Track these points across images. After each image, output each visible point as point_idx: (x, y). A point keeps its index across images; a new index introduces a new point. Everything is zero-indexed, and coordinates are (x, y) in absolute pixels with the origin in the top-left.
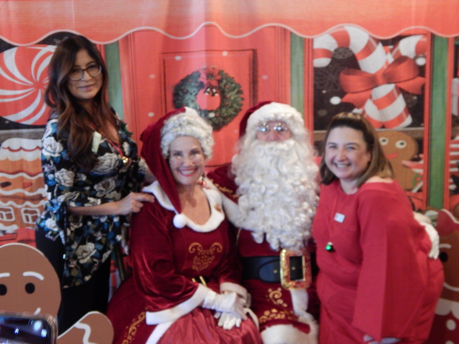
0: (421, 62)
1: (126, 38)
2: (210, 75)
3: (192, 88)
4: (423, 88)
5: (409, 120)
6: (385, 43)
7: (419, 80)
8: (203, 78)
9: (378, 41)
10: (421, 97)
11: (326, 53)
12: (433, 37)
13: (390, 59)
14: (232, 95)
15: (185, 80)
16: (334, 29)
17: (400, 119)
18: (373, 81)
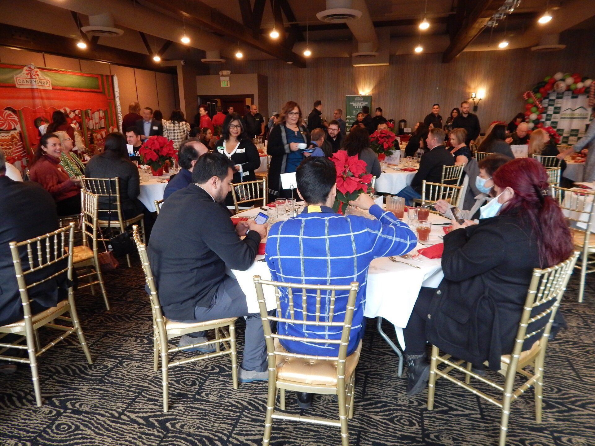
0: (80, 116)
1: (23, 109)
4: (81, 121)
5: (80, 128)
6: (73, 111)
9: (71, 111)
10: (81, 124)
12: (81, 110)
13: (74, 115)
16: (64, 108)
18: (72, 120)
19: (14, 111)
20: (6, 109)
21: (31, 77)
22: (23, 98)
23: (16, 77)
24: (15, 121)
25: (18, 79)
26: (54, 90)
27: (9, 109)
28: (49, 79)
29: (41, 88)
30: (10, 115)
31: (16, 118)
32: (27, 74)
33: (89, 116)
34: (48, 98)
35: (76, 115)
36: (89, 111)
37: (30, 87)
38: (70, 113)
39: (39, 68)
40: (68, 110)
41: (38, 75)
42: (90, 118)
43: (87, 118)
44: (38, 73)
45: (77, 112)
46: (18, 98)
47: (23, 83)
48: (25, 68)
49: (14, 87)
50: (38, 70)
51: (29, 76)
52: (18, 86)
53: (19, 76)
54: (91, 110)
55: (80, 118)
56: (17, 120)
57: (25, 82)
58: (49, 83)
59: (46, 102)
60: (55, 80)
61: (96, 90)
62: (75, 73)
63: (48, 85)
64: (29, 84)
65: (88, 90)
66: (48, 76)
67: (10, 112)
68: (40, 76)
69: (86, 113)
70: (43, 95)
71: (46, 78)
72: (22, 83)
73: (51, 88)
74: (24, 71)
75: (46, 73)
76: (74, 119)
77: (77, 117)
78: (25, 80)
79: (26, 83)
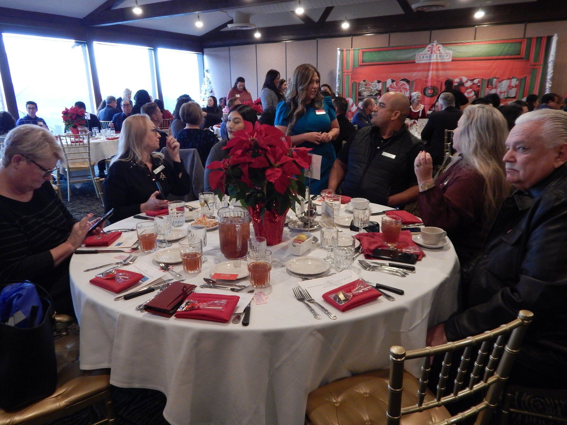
0: (479, 84)
1: (416, 80)
2: (431, 87)
3: (427, 89)
4: (479, 89)
5: (475, 97)
6: (471, 80)
7: (478, 88)
8: (430, 87)
9: (469, 80)
10: (478, 92)
11: (457, 82)
12: (482, 79)
13: (472, 84)
14: (436, 91)
15: (426, 88)
16: (460, 77)
17: (473, 96)
18: (467, 88)
19: (408, 82)
20: (401, 80)
21: (432, 53)
22: (419, 71)
23: (418, 54)
24: (406, 89)
25: (419, 56)
26: (453, 62)
27: (403, 80)
28: (451, 52)
29: (439, 61)
30: (404, 84)
31: (407, 87)
32: (429, 51)
33: (492, 85)
34: (444, 70)
35: (474, 84)
36: (495, 80)
37: (428, 61)
38: (467, 82)
39: (442, 44)
40: (464, 79)
41: (439, 50)
42: (494, 86)
43: (490, 86)
44: (440, 49)
45: (476, 81)
46: (414, 71)
47: (423, 59)
48: (429, 46)
49: (414, 62)
50: (441, 46)
51: (430, 52)
52: (417, 62)
53: (420, 53)
54: (497, 78)
55: (479, 86)
56: (408, 88)
57: (425, 57)
58: (449, 56)
59: (441, 73)
60: (458, 52)
61: (512, 57)
62: (485, 42)
63: (448, 57)
64: (428, 58)
65: (502, 57)
66: (451, 49)
67: (405, 82)
68: (442, 51)
69: (489, 83)
70: (440, 67)
71: (448, 51)
72: (421, 59)
73: (450, 60)
74: (427, 49)
75: (448, 47)
76: (471, 87)
77: (475, 86)
78: (425, 56)
79: (425, 59)
